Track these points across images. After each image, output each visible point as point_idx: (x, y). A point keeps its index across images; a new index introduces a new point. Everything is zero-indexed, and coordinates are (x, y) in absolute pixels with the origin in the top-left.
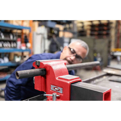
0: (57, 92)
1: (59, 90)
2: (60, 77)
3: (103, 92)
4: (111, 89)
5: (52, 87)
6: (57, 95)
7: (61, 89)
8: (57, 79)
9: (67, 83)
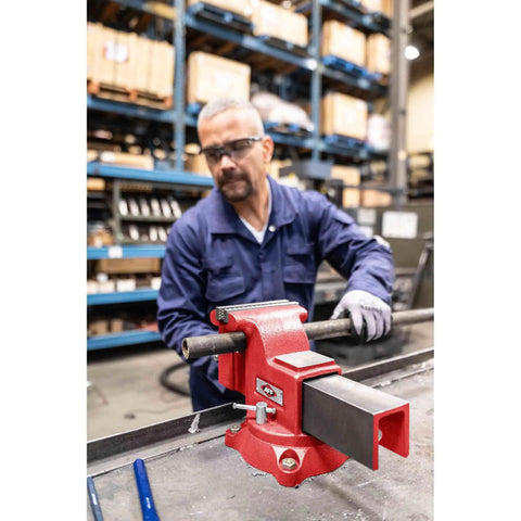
0: (268, 399)
1: (274, 394)
2: (278, 357)
3: (374, 414)
4: (407, 406)
5: (260, 383)
6: (269, 410)
7: (279, 392)
8: (270, 362)
9: (292, 378)
